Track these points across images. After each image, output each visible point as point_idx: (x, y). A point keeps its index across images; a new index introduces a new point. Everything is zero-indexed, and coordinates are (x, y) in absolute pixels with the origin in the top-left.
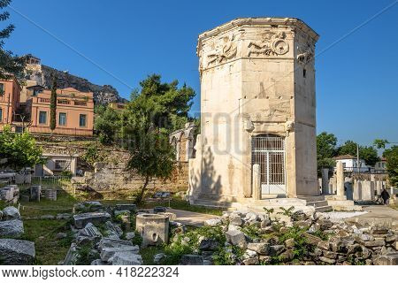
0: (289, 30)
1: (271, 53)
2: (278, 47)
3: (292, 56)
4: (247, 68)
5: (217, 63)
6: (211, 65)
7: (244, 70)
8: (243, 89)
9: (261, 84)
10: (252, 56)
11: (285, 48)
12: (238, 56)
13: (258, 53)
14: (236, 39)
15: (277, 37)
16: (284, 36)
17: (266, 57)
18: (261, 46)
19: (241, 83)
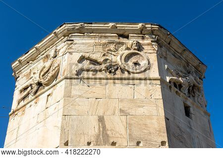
0: (148, 41)
1: (119, 72)
2: (130, 63)
3: (157, 75)
4: (74, 93)
5: (31, 97)
6: (22, 103)
7: (68, 95)
8: (63, 129)
9: (101, 120)
10: (85, 74)
11: (143, 63)
12: (60, 77)
13: (95, 71)
14: (60, 54)
15: (128, 49)
16: (140, 48)
17: (109, 76)
18: (101, 60)
19: (60, 119)
